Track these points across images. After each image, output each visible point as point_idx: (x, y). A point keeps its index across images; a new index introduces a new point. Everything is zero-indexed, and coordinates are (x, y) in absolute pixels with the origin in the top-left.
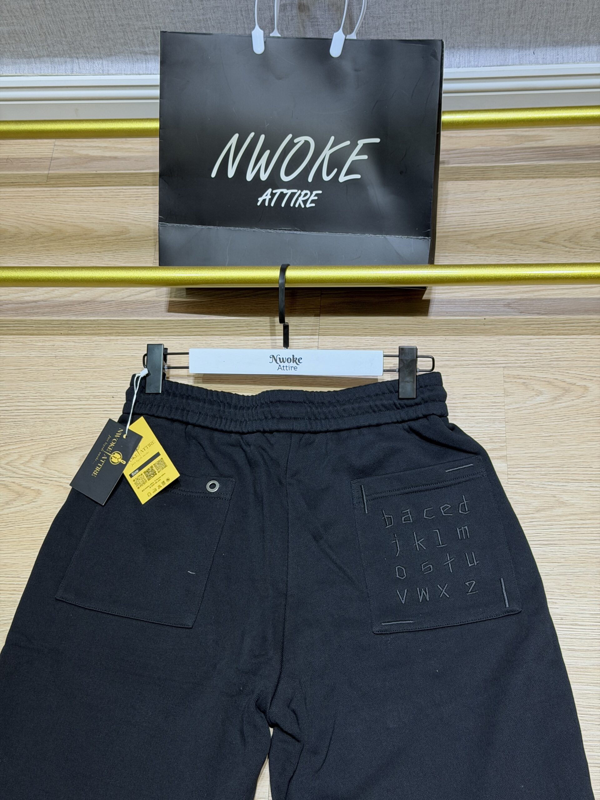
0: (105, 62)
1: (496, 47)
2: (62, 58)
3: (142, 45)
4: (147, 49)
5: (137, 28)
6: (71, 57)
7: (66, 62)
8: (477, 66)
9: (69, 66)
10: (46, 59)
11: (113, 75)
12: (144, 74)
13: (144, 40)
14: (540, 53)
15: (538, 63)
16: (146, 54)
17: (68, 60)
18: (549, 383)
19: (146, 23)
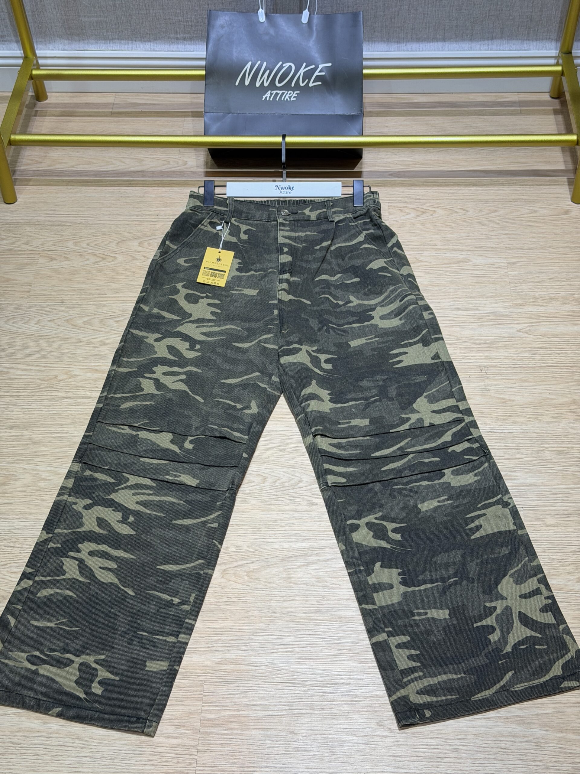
0: (152, 44)
1: (384, 41)
2: (127, 41)
3: (176, 33)
4: (178, 36)
5: (174, 21)
6: (132, 40)
7: (128, 43)
8: (373, 51)
9: (130, 46)
10: (117, 41)
11: (156, 51)
12: (176, 51)
13: (178, 30)
14: (410, 46)
15: (408, 51)
16: (177, 39)
17: (130, 42)
18: (414, 209)
19: (180, 18)
